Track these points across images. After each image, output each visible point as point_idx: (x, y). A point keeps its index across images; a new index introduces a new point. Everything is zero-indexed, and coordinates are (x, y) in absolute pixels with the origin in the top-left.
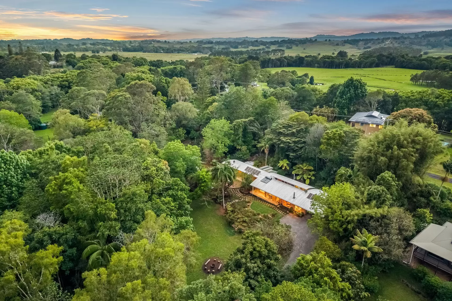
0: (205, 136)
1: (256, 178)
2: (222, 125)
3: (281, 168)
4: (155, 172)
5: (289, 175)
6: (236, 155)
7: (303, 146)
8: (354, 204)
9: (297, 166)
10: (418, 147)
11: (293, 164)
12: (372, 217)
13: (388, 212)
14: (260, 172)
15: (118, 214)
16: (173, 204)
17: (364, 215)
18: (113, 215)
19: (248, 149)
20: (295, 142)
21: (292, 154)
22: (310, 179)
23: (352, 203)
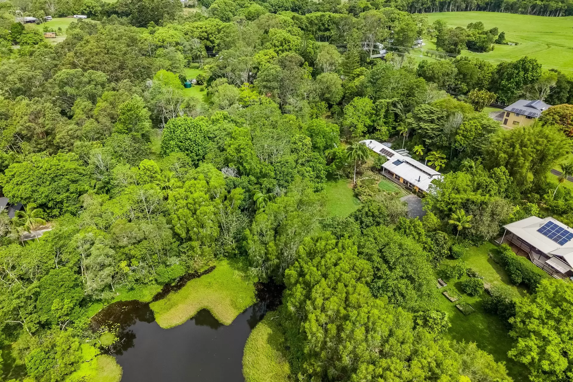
0: (346, 114)
1: (388, 160)
2: (364, 104)
3: (415, 153)
4: (301, 146)
5: (422, 160)
6: (375, 135)
7: (440, 134)
8: (463, 190)
9: (432, 153)
10: (539, 148)
11: (428, 151)
12: (473, 202)
13: (489, 199)
14: (393, 154)
15: (276, 174)
16: (312, 173)
17: (468, 200)
18: (273, 174)
19: (388, 130)
20: (433, 129)
21: (428, 141)
22: (441, 166)
23: (462, 189)
